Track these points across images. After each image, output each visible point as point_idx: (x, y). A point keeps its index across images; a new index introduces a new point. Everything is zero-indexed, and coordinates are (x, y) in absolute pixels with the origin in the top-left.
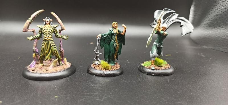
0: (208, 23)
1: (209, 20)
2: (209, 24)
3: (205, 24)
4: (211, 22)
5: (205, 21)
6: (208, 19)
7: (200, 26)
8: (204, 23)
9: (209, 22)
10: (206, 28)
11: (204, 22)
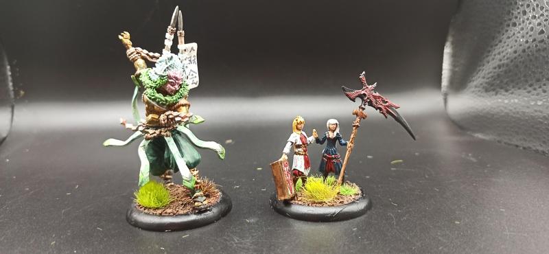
0: (481, 84)
1: (484, 78)
2: (485, 85)
3: (476, 87)
4: (488, 80)
5: (476, 79)
6: (481, 74)
7: (466, 90)
8: (475, 83)
9: (483, 80)
10: (479, 93)
11: (473, 81)
